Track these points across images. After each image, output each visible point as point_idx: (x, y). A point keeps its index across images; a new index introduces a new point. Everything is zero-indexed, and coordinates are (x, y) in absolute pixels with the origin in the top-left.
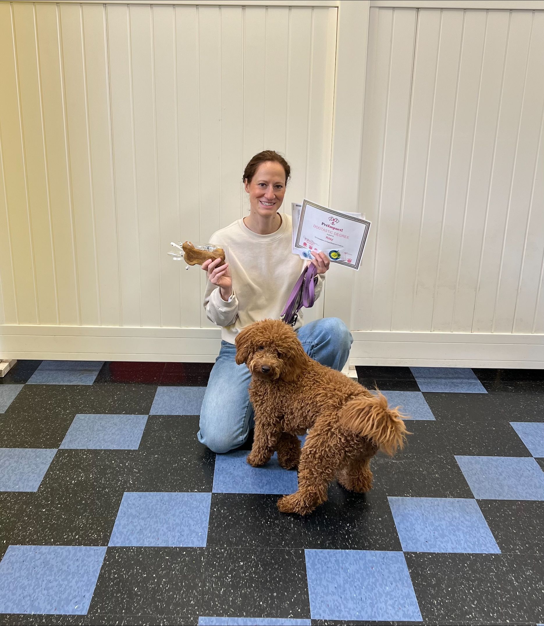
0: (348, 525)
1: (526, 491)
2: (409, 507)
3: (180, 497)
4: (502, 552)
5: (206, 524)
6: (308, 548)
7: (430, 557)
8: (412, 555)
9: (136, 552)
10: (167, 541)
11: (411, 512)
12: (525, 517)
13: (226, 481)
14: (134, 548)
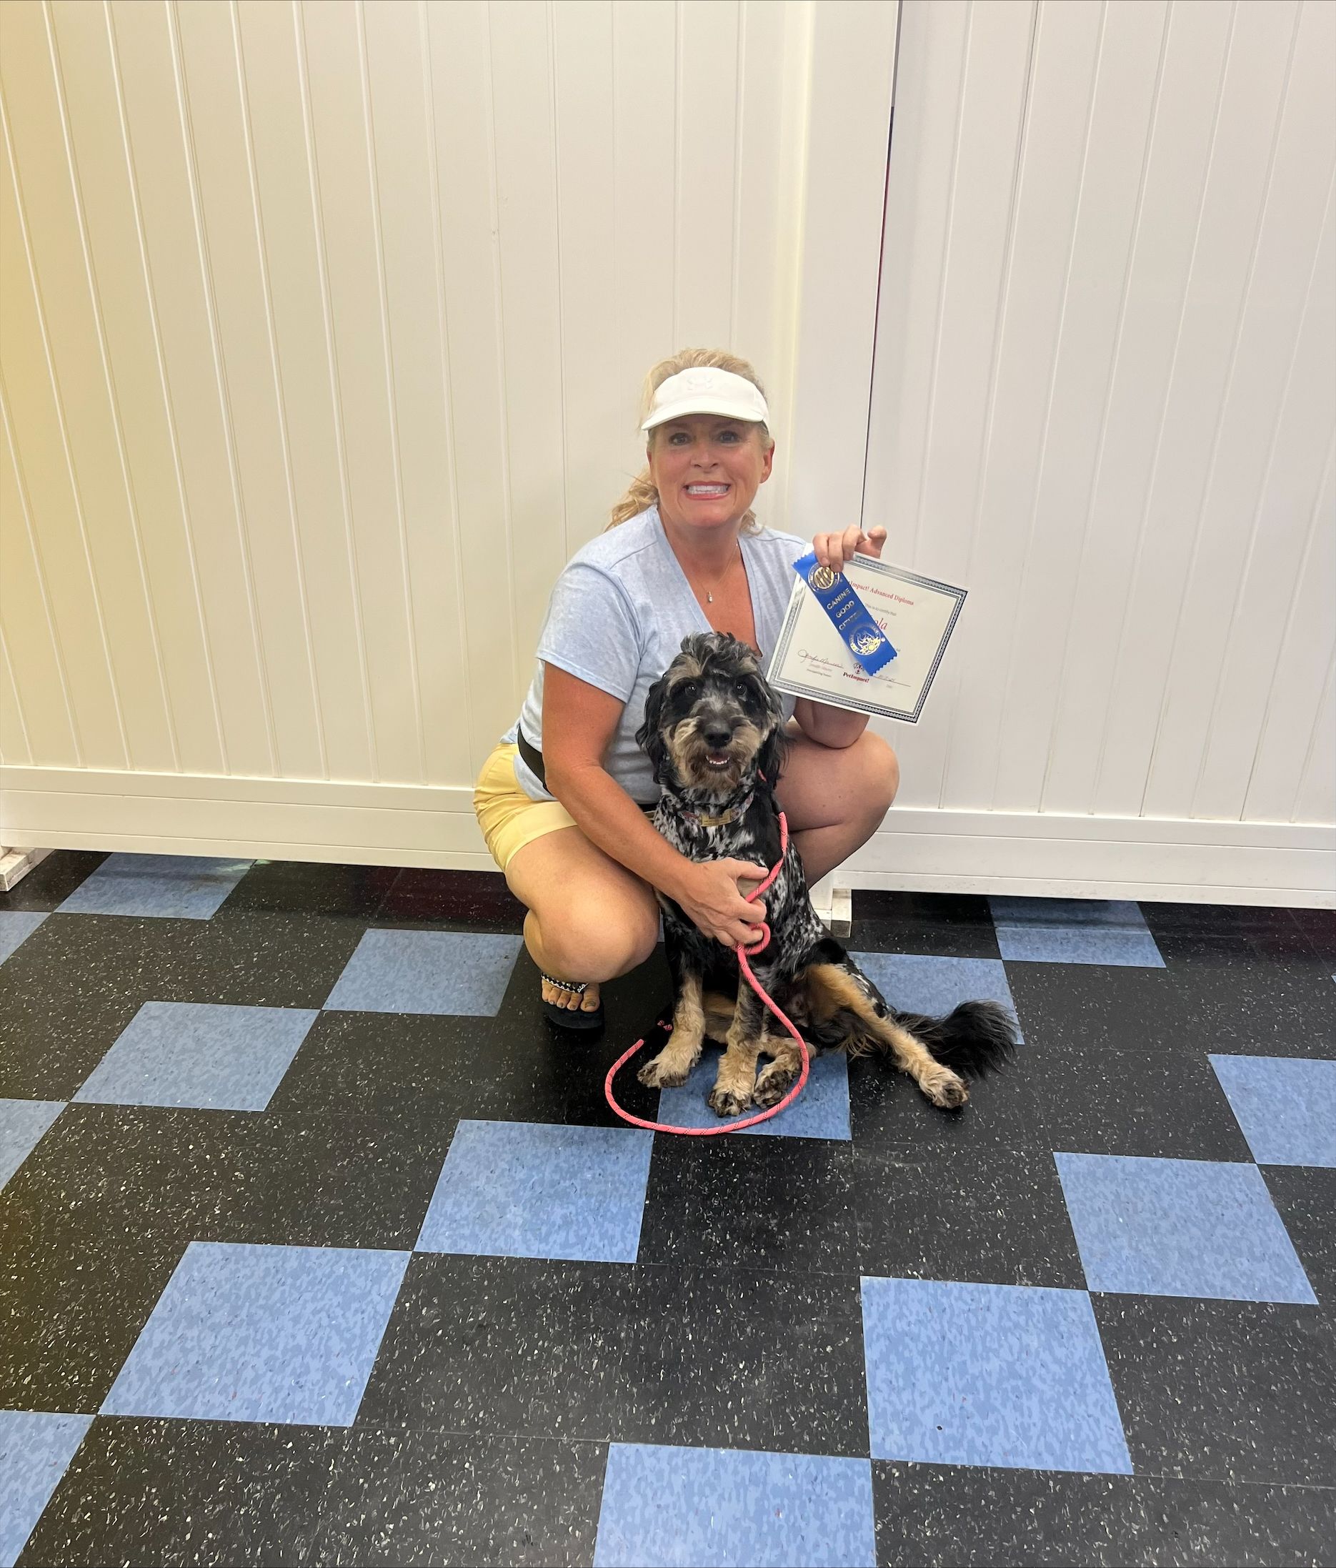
0: (741, 1366)
1: (1224, 1269)
2: (911, 1313)
3: (329, 1261)
4: (1136, 1468)
5: (371, 1352)
6: (619, 1441)
7: (941, 1478)
8: (894, 1471)
9: (164, 1437)
10: (257, 1403)
11: (914, 1329)
12: (1212, 1352)
13: (458, 1217)
14: (162, 1423)
